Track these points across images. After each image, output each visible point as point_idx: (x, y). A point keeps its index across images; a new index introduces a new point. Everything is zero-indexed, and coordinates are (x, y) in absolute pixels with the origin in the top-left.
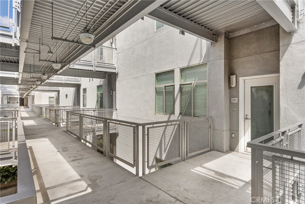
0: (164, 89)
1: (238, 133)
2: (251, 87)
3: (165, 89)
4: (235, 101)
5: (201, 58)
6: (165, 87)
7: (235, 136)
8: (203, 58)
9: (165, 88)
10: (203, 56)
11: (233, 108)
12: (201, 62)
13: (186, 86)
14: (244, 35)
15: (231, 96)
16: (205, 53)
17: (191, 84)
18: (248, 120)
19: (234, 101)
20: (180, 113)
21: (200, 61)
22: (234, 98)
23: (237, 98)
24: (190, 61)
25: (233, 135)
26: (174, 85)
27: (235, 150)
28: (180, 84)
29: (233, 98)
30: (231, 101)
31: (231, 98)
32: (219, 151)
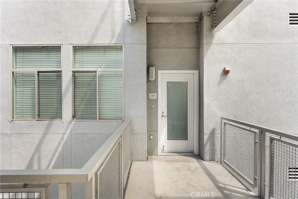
0: (36, 76)
1: (157, 133)
2: (167, 82)
3: (39, 77)
4: (154, 97)
5: (113, 37)
6: (39, 72)
7: (153, 137)
8: (115, 38)
9: (38, 75)
10: (117, 34)
11: (152, 105)
12: (113, 43)
13: (83, 74)
14: (163, 24)
15: (149, 91)
16: (119, 32)
17: (96, 72)
18: (165, 117)
19: (152, 97)
20: (73, 117)
21: (111, 41)
22: (153, 94)
23: (156, 94)
24: (93, 37)
25: (151, 137)
26: (60, 72)
27: (154, 154)
28: (74, 70)
29: (151, 94)
30: (149, 97)
31: (149, 94)
32: (140, 161)
